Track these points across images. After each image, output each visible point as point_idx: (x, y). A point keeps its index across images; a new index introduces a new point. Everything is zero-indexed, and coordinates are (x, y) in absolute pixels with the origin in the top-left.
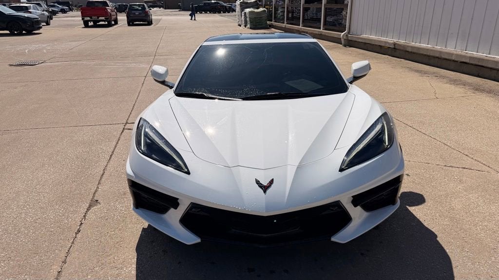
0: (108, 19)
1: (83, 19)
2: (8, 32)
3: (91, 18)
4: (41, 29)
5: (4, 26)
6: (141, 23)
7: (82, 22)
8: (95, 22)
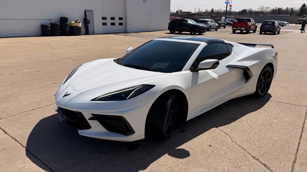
0: (247, 29)
1: (232, 28)
2: (189, 33)
3: (237, 28)
4: (205, 33)
5: (189, 29)
6: (269, 33)
7: (232, 30)
8: (242, 31)
